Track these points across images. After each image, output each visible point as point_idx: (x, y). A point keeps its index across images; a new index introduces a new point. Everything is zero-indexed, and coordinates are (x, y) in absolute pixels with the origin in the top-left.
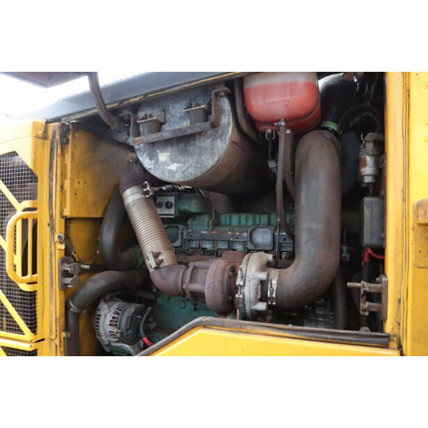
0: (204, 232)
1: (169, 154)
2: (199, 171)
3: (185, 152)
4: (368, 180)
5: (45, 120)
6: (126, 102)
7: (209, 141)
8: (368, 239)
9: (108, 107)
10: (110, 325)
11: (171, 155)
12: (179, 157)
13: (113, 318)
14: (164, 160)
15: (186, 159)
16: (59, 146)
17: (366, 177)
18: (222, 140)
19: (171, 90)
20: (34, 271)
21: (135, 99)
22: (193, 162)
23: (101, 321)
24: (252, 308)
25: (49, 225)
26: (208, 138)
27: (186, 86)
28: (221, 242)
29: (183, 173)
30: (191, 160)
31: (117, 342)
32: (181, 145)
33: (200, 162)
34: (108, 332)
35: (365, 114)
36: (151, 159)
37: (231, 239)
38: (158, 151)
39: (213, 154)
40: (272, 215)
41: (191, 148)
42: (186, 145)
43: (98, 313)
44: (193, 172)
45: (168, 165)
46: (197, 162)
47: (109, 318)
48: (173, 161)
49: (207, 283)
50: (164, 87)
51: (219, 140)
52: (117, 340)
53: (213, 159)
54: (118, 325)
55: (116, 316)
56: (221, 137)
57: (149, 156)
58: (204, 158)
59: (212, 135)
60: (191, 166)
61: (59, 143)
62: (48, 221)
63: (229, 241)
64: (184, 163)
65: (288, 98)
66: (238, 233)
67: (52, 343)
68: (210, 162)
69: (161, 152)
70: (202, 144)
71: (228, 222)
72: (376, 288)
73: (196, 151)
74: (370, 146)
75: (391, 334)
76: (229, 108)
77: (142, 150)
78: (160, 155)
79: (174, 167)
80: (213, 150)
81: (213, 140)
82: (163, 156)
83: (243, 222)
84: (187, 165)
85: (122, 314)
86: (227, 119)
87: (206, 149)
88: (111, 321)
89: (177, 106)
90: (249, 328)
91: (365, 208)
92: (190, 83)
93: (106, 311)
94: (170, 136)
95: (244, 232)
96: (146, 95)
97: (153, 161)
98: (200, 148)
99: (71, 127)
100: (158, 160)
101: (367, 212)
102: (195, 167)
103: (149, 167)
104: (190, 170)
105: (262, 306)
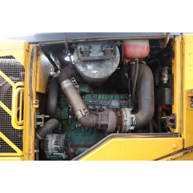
0: (91, 101)
1: (92, 66)
2: (106, 74)
3: (100, 66)
4: (165, 82)
5: (29, 42)
6: (77, 41)
7: (111, 63)
8: (167, 102)
9: (68, 41)
10: (54, 144)
11: (94, 67)
12: (97, 68)
13: (56, 141)
14: (90, 68)
15: (101, 69)
16: (36, 56)
17: (165, 81)
18: (116, 63)
19: (100, 40)
20: (22, 119)
21: (82, 40)
22: (104, 70)
23: (49, 143)
24: (129, 129)
25: (29, 95)
26: (110, 61)
27: (106, 39)
28: (97, 106)
29: (99, 74)
30: (103, 70)
31: (57, 153)
32: (98, 63)
33: (107, 71)
34: (53, 148)
35: (155, 60)
36: (83, 67)
37: (103, 104)
38: (87, 64)
39: (112, 68)
40: (115, 95)
41: (103, 65)
42: (100, 63)
43: (47, 140)
44: (104, 75)
45: (92, 71)
46: (106, 71)
47: (53, 141)
48: (94, 69)
49: (110, 121)
50: (96, 38)
51: (115, 63)
52: (57, 151)
53: (112, 70)
54: (59, 144)
55: (57, 140)
56: (116, 62)
57: (83, 66)
58: (108, 69)
59: (112, 60)
60: (103, 72)
61: (36, 55)
62: (29, 93)
63: (101, 105)
64: (100, 70)
65: (142, 50)
66: (105, 102)
67: (30, 156)
68: (111, 71)
69: (88, 65)
70: (108, 64)
71: (96, 98)
72: (172, 118)
73: (105, 66)
74: (166, 71)
75: (178, 132)
76: (119, 51)
77: (79, 63)
78: (88, 66)
79: (95, 72)
80: (112, 66)
81: (112, 63)
82: (90, 67)
83: (103, 97)
84: (101, 71)
85: (60, 139)
86: (118, 55)
87: (109, 66)
88: (55, 143)
89: (96, 46)
90: (132, 136)
91: (166, 92)
92: (108, 38)
93: (52, 138)
94: (98, 59)
95: (108, 101)
96: (87, 39)
97: (85, 68)
98: (107, 65)
99: (40, 48)
100: (87, 68)
101: (166, 93)
102: (105, 73)
103: (83, 71)
104: (102, 74)
105: (132, 128)
